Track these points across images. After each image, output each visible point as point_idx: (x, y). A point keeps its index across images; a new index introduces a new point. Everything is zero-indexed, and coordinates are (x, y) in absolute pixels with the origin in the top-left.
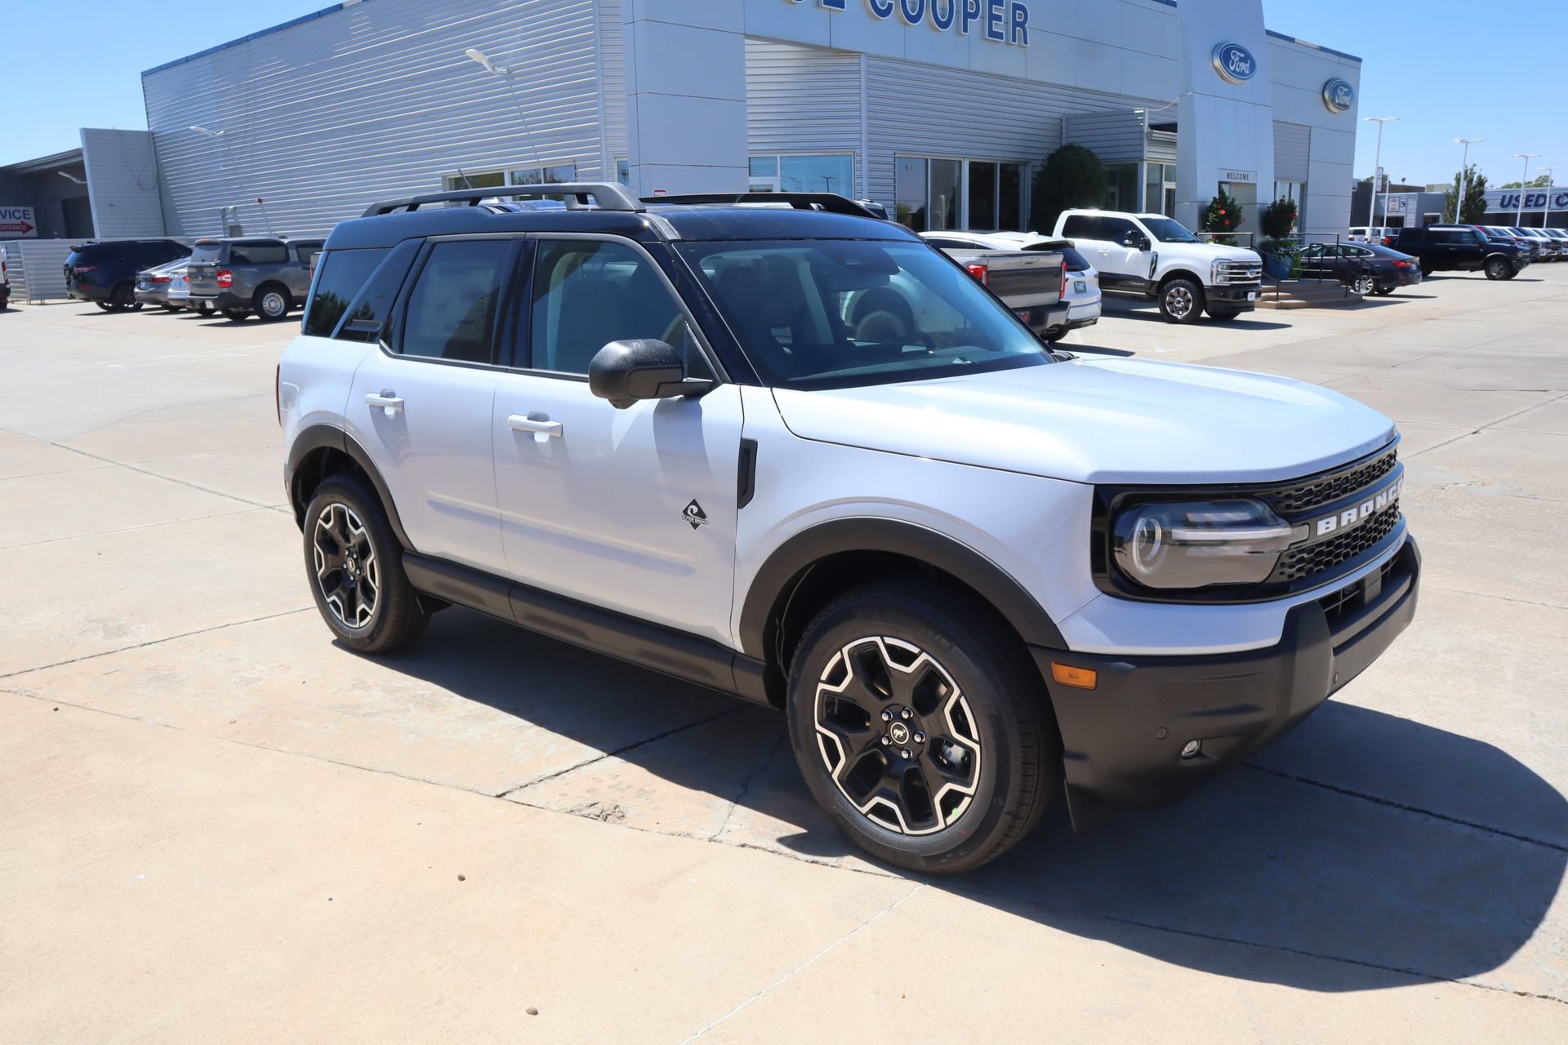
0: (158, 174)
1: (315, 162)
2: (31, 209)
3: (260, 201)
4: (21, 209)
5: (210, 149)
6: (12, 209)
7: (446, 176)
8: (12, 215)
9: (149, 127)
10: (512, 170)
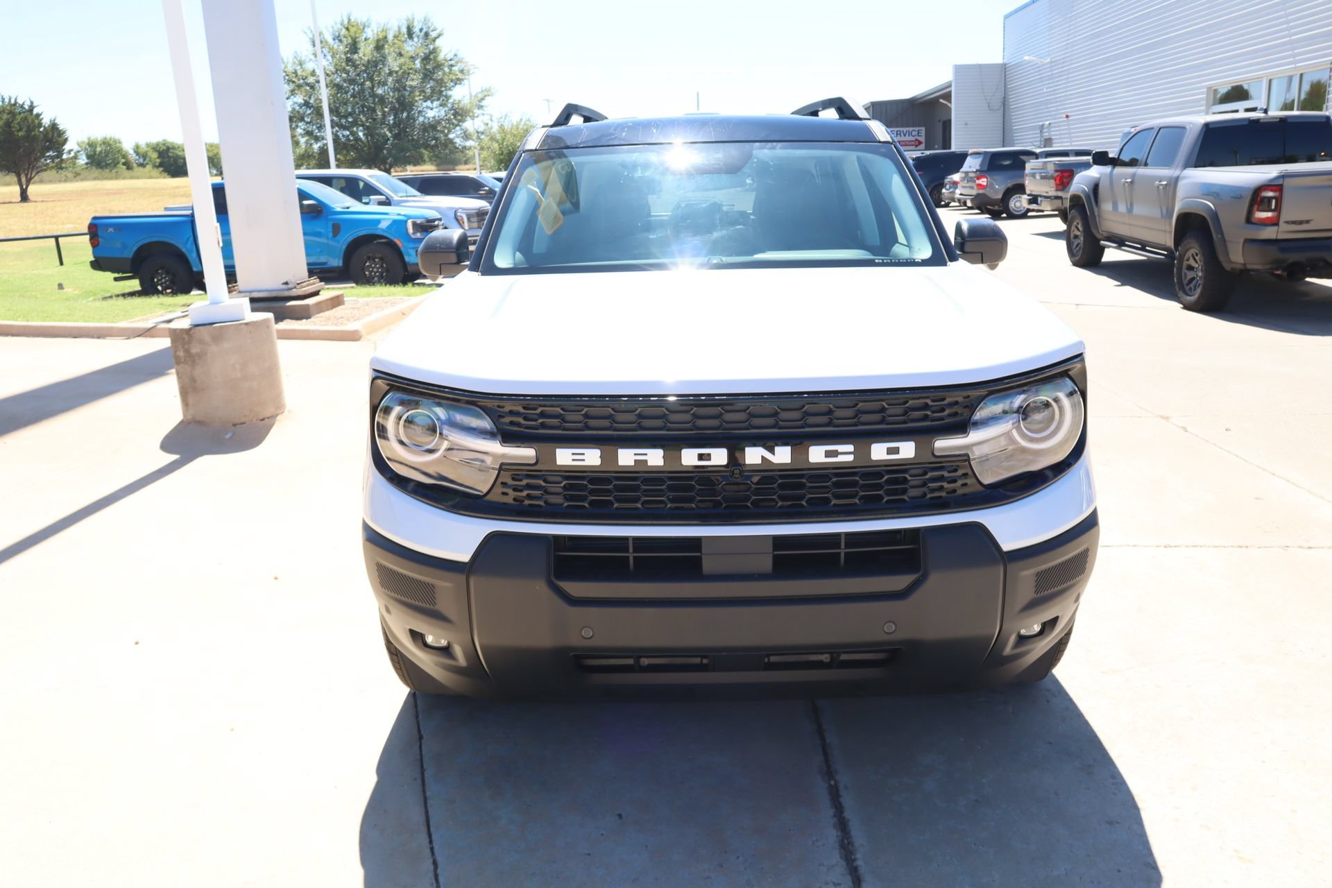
0: (1005, 97)
1: (1111, 81)
2: (923, 129)
3: (1067, 117)
4: (917, 129)
5: (1040, 75)
6: (911, 129)
7: (1211, 88)
8: (910, 134)
9: (1004, 59)
10: (1271, 77)
